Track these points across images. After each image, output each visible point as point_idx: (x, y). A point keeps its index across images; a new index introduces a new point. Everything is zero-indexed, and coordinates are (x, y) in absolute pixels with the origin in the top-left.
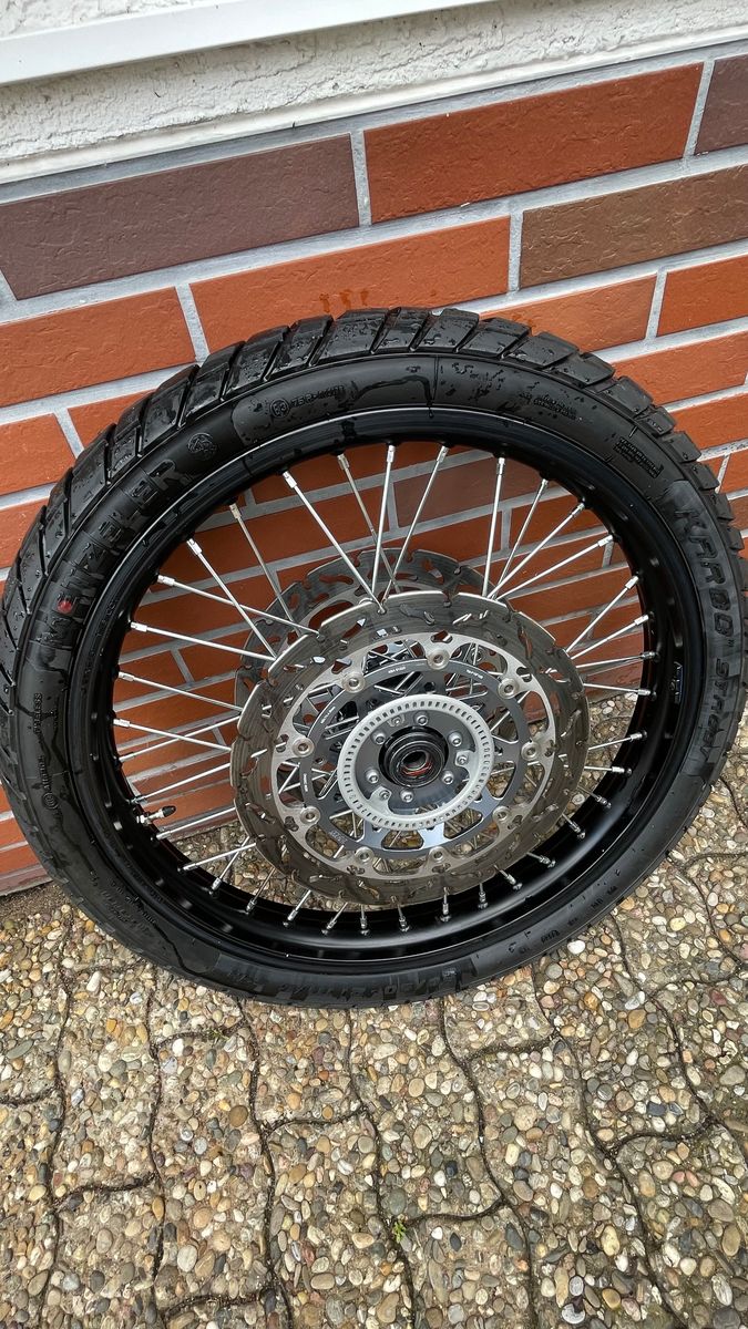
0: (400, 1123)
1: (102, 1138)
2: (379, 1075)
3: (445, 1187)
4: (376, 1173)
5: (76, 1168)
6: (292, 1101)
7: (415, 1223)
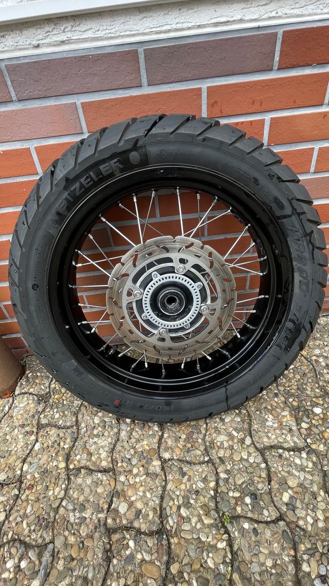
0: (228, 470)
1: (92, 449)
2: (219, 448)
3: (250, 504)
4: (216, 491)
5: (79, 458)
6: (178, 451)
7: (236, 518)
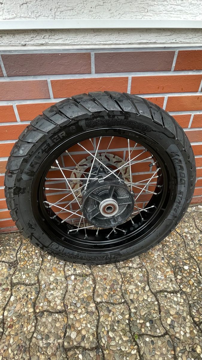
0: (136, 307)
1: (50, 298)
2: (130, 293)
3: (149, 327)
4: (129, 320)
5: (42, 305)
6: (105, 297)
7: (141, 335)
